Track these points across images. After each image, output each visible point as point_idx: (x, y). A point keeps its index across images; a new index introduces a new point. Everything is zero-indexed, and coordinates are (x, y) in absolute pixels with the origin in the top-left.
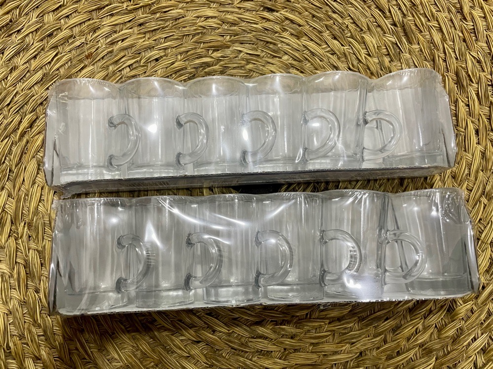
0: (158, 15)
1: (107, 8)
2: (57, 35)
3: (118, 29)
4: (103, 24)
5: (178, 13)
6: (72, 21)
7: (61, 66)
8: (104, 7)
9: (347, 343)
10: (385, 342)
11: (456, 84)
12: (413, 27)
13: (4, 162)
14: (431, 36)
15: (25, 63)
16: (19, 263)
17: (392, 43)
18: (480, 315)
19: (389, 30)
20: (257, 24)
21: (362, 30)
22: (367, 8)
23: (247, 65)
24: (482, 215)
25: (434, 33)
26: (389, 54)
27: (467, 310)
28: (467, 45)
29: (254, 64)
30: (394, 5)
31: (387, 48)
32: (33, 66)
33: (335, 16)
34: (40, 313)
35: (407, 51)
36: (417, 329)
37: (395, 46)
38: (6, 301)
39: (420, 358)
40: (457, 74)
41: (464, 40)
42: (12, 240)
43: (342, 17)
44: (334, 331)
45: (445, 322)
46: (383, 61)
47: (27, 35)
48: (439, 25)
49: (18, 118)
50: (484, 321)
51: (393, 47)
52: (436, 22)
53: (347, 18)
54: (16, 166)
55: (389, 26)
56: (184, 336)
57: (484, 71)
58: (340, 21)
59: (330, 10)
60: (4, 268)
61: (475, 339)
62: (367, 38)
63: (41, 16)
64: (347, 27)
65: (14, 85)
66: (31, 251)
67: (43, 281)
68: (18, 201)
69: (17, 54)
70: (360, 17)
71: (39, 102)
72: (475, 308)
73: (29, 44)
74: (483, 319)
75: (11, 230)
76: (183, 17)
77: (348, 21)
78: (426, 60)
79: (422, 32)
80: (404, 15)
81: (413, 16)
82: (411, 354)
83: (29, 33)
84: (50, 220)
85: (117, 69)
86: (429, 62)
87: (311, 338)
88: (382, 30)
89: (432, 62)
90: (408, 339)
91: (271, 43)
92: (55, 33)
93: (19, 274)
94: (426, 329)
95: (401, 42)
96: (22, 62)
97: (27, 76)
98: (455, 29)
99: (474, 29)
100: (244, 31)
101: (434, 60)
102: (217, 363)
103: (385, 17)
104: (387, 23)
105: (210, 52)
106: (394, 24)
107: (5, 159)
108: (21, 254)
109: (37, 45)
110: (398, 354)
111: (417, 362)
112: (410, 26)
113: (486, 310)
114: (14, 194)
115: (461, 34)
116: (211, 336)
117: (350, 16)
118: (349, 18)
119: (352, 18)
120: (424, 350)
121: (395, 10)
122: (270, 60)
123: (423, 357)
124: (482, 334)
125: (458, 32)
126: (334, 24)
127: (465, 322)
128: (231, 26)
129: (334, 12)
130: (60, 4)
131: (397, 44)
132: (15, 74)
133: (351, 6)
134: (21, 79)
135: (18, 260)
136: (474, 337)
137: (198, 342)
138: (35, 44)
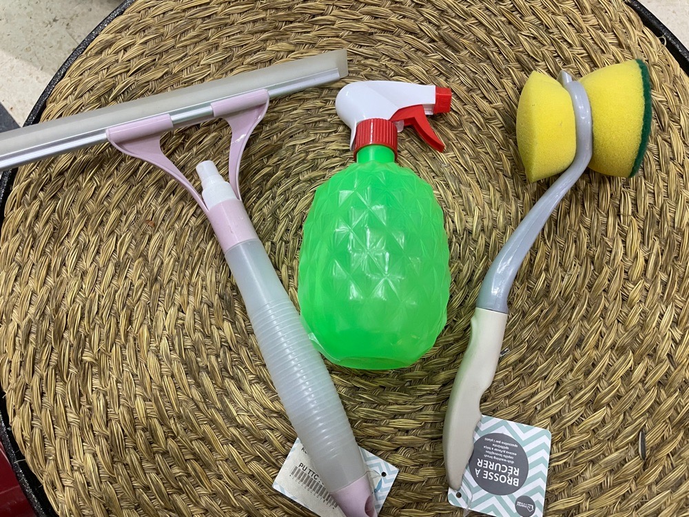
0: (195, 149)
1: (141, 168)
2: (107, 219)
3: (163, 183)
4: (146, 186)
5: (213, 137)
6: (115, 199)
7: (127, 249)
8: (138, 169)
9: (539, 380)
10: (576, 360)
11: (523, 71)
12: (452, 34)
13: (123, 370)
14: (474, 35)
15: (92, 263)
16: (189, 459)
17: (439, 60)
18: (655, 290)
19: (430, 49)
20: (296, 109)
21: (403, 62)
22: (397, 38)
23: (307, 156)
24: (611, 190)
25: (476, 31)
26: (441, 73)
27: (641, 291)
28: (515, 27)
29: (314, 151)
30: (422, 22)
31: (436, 69)
32: (101, 263)
33: (369, 62)
34: (234, 497)
35: (458, 61)
36: (601, 333)
37: (443, 62)
38: (196, 501)
39: (617, 360)
40: (518, 60)
41: (510, 23)
42: (170, 441)
43: (376, 59)
44: (521, 374)
45: (625, 313)
46: (439, 83)
47: (79, 234)
48: (477, 20)
49: (113, 321)
50: (663, 293)
51: (442, 64)
52: (473, 18)
53: (382, 58)
54: (136, 369)
55: (428, 45)
56: (381, 450)
57: (544, 45)
58: (377, 65)
59: (361, 58)
60: (178, 471)
61: (662, 316)
62: (412, 68)
63: (82, 208)
64: (386, 67)
65: (92, 290)
66: (193, 442)
67: (221, 466)
68: (156, 401)
69: (79, 258)
70: (395, 51)
71: (125, 295)
72: (648, 285)
73: (85, 243)
74: (660, 292)
75: (164, 432)
76: (220, 139)
77: (384, 61)
78: (481, 61)
79: (463, 35)
80: (438, 27)
81: (447, 23)
82: (606, 360)
83: (80, 232)
84: (196, 404)
85: (183, 224)
86: (485, 62)
87: (503, 392)
88: (423, 52)
89: (488, 61)
90: (597, 347)
91: (319, 121)
92: (105, 219)
93: (195, 470)
94: (609, 328)
95: (447, 55)
96: (89, 264)
97: (100, 275)
98: (495, 15)
99: (514, 6)
100: (287, 122)
101: (489, 58)
102: (424, 460)
103: (419, 38)
104: (424, 43)
105: (265, 161)
106: (432, 41)
107: (122, 366)
108: (186, 450)
109: (94, 239)
110: (594, 365)
111: (615, 365)
112: (449, 35)
113: (660, 282)
114: (149, 396)
115: (503, 19)
116: (406, 437)
117: (384, 54)
118: (384, 56)
119: (386, 55)
120: (617, 350)
121: (425, 27)
122: (327, 140)
123: (620, 357)
124: (667, 308)
125: (499, 18)
126: (372, 70)
127: (645, 303)
128: (271, 125)
129: (366, 58)
130: (94, 187)
131: (444, 59)
132: (88, 279)
133: (379, 44)
134: (96, 281)
135: (187, 457)
136: (661, 314)
137: (397, 450)
138: (92, 240)
